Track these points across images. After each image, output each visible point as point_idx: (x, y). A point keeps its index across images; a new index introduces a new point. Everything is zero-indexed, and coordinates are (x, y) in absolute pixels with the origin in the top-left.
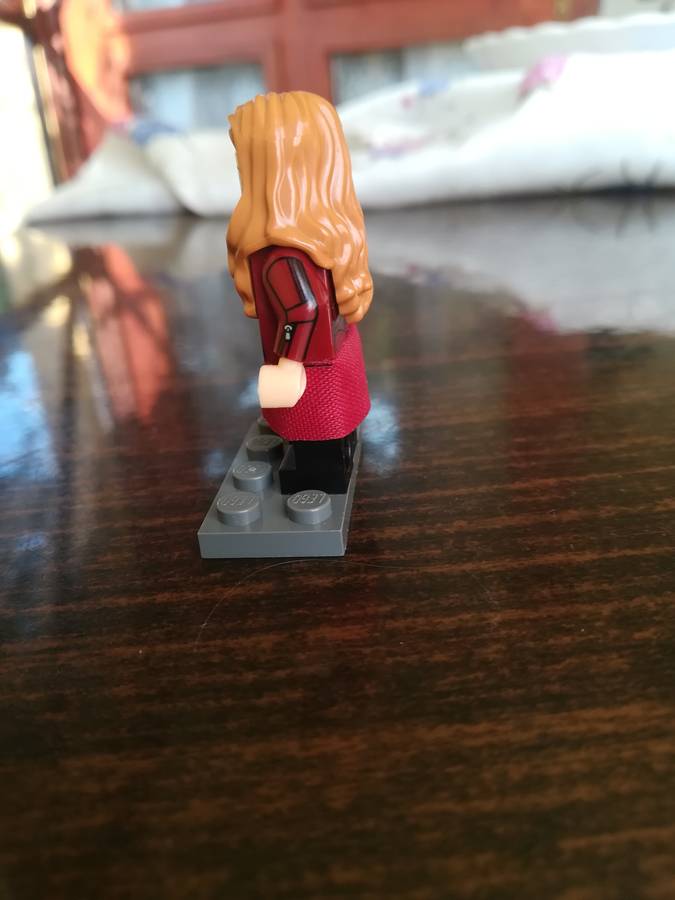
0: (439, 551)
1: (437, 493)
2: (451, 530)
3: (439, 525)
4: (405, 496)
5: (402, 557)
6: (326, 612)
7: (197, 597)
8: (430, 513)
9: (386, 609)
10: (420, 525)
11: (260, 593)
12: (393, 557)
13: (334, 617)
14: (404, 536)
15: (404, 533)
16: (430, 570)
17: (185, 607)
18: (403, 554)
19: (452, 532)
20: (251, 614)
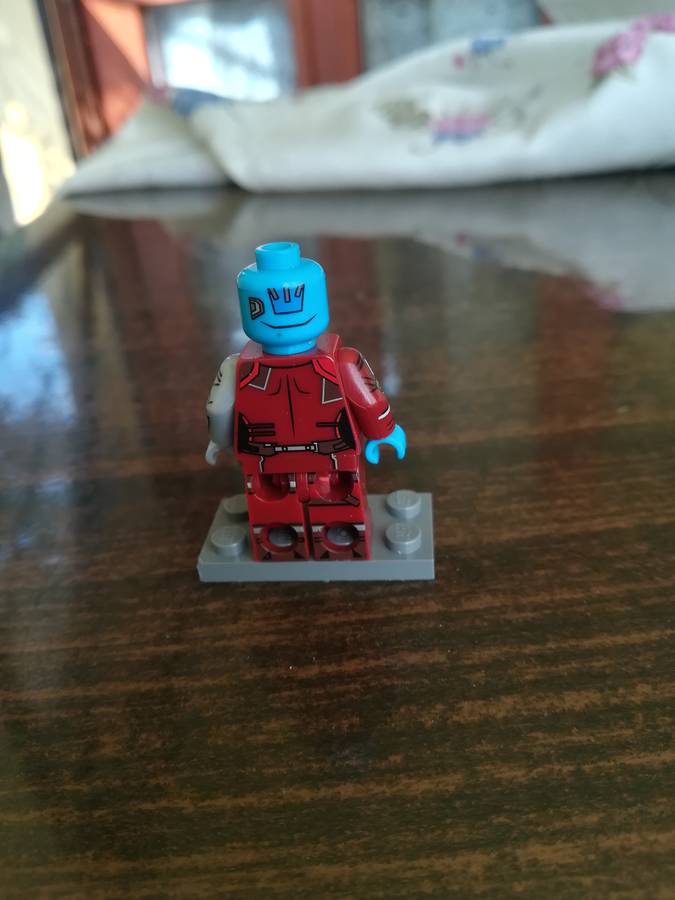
0: (631, 732)
1: (607, 640)
2: (637, 699)
3: (621, 691)
4: (573, 642)
5: (593, 740)
6: (530, 823)
7: (384, 792)
8: (608, 671)
9: (593, 819)
10: (601, 690)
11: (451, 788)
12: (583, 738)
13: (540, 829)
14: (587, 706)
15: (586, 701)
16: (628, 760)
17: (374, 806)
18: (592, 735)
19: (639, 703)
20: (449, 821)
